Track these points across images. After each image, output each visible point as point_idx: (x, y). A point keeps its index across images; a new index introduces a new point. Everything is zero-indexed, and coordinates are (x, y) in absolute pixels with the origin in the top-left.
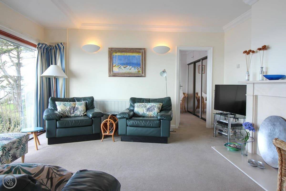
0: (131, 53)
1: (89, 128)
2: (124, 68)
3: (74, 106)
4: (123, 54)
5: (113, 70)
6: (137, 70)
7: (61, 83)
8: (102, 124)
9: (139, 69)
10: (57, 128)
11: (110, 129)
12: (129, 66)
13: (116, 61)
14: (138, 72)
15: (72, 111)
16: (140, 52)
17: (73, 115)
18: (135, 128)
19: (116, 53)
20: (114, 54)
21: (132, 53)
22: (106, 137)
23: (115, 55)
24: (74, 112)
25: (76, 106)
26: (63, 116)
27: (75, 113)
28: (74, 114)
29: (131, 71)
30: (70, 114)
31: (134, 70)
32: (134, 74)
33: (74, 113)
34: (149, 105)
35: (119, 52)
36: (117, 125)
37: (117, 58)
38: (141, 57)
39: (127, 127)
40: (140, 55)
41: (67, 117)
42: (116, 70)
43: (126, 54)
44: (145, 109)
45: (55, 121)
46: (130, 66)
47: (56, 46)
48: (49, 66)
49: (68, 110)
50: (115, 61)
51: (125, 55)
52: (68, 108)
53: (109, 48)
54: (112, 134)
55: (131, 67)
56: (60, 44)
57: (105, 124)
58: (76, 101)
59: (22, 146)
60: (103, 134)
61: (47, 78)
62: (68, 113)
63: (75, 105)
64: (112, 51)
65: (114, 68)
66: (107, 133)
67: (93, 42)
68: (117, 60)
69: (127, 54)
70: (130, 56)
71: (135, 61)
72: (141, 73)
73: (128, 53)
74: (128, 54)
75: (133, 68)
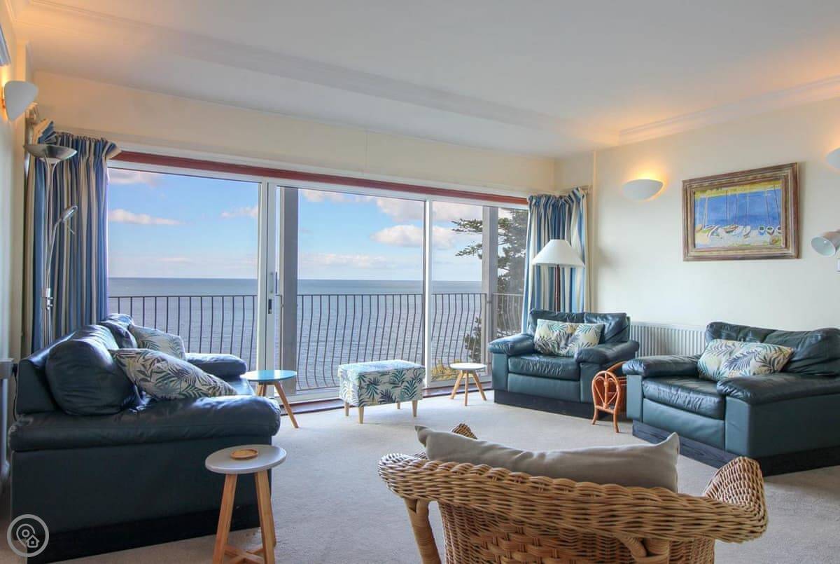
0: (748, 187)
1: (572, 384)
2: (727, 232)
3: (569, 331)
4: (722, 192)
5: (696, 242)
8: (593, 382)
10: (509, 372)
12: (740, 228)
13: (702, 216)
15: (563, 343)
16: (777, 179)
17: (563, 352)
19: (704, 191)
20: (699, 196)
21: (753, 186)
23: (701, 199)
24: (566, 345)
25: (576, 333)
27: (568, 348)
28: (566, 351)
29: (747, 241)
30: (558, 349)
32: (760, 248)
33: (566, 348)
35: (711, 189)
37: (706, 205)
39: (645, 399)
40: (778, 186)
41: (552, 354)
42: (703, 239)
43: (730, 191)
44: (724, 360)
45: (505, 356)
46: (746, 225)
47: (569, 196)
50: (701, 214)
51: (729, 194)
53: (684, 182)
54: (613, 411)
55: (749, 228)
56: (575, 191)
58: (585, 321)
60: (596, 407)
62: (553, 346)
63: (575, 330)
64: (690, 189)
65: (698, 235)
68: (706, 212)
69: (735, 190)
72: (784, 246)
73: (737, 188)
74: (740, 190)
75: (755, 233)
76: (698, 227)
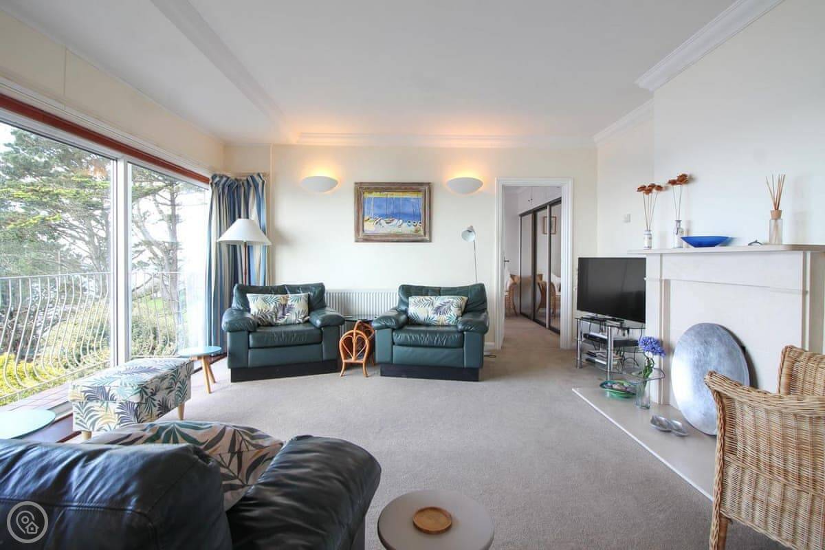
0: (401, 193)
1: (315, 347)
2: (387, 223)
3: (283, 303)
4: (384, 195)
5: (365, 228)
6: (413, 228)
7: (257, 255)
8: (341, 341)
9: (418, 226)
10: (249, 348)
11: (357, 351)
12: (396, 221)
13: (370, 210)
14: (417, 231)
15: (281, 313)
16: (420, 191)
17: (281, 321)
18: (411, 349)
19: (371, 192)
20: (367, 195)
21: (404, 194)
22: (350, 366)
23: (369, 198)
24: (284, 314)
25: (289, 303)
26: (261, 324)
27: (286, 317)
28: (284, 320)
29: (400, 230)
30: (276, 320)
31: (407, 228)
32: (408, 235)
33: (284, 318)
34: (439, 301)
35: (376, 192)
36: (372, 342)
37: (372, 203)
38: (421, 202)
39: (394, 346)
40: (420, 196)
41: (271, 325)
42: (370, 227)
43: (389, 195)
44: (430, 309)
45: (246, 333)
46: (399, 219)
47: (247, 180)
48: (234, 220)
49: (271, 310)
50: (369, 209)
51: (389, 196)
52: (272, 306)
53: (356, 183)
54: (363, 361)
55: (401, 221)
56: (256, 176)
57: (348, 341)
58: (289, 292)
59: (179, 385)
60: (344, 361)
61: (229, 245)
62: (272, 317)
63: (287, 300)
64: (361, 190)
65: (365, 224)
66: (352, 360)
67: (323, 170)
68: (372, 208)
69: (392, 195)
70: (399, 199)
71: (409, 209)
72: (423, 234)
73: (394, 193)
74: (396, 195)
75: (405, 225)
76: (366, 218)
